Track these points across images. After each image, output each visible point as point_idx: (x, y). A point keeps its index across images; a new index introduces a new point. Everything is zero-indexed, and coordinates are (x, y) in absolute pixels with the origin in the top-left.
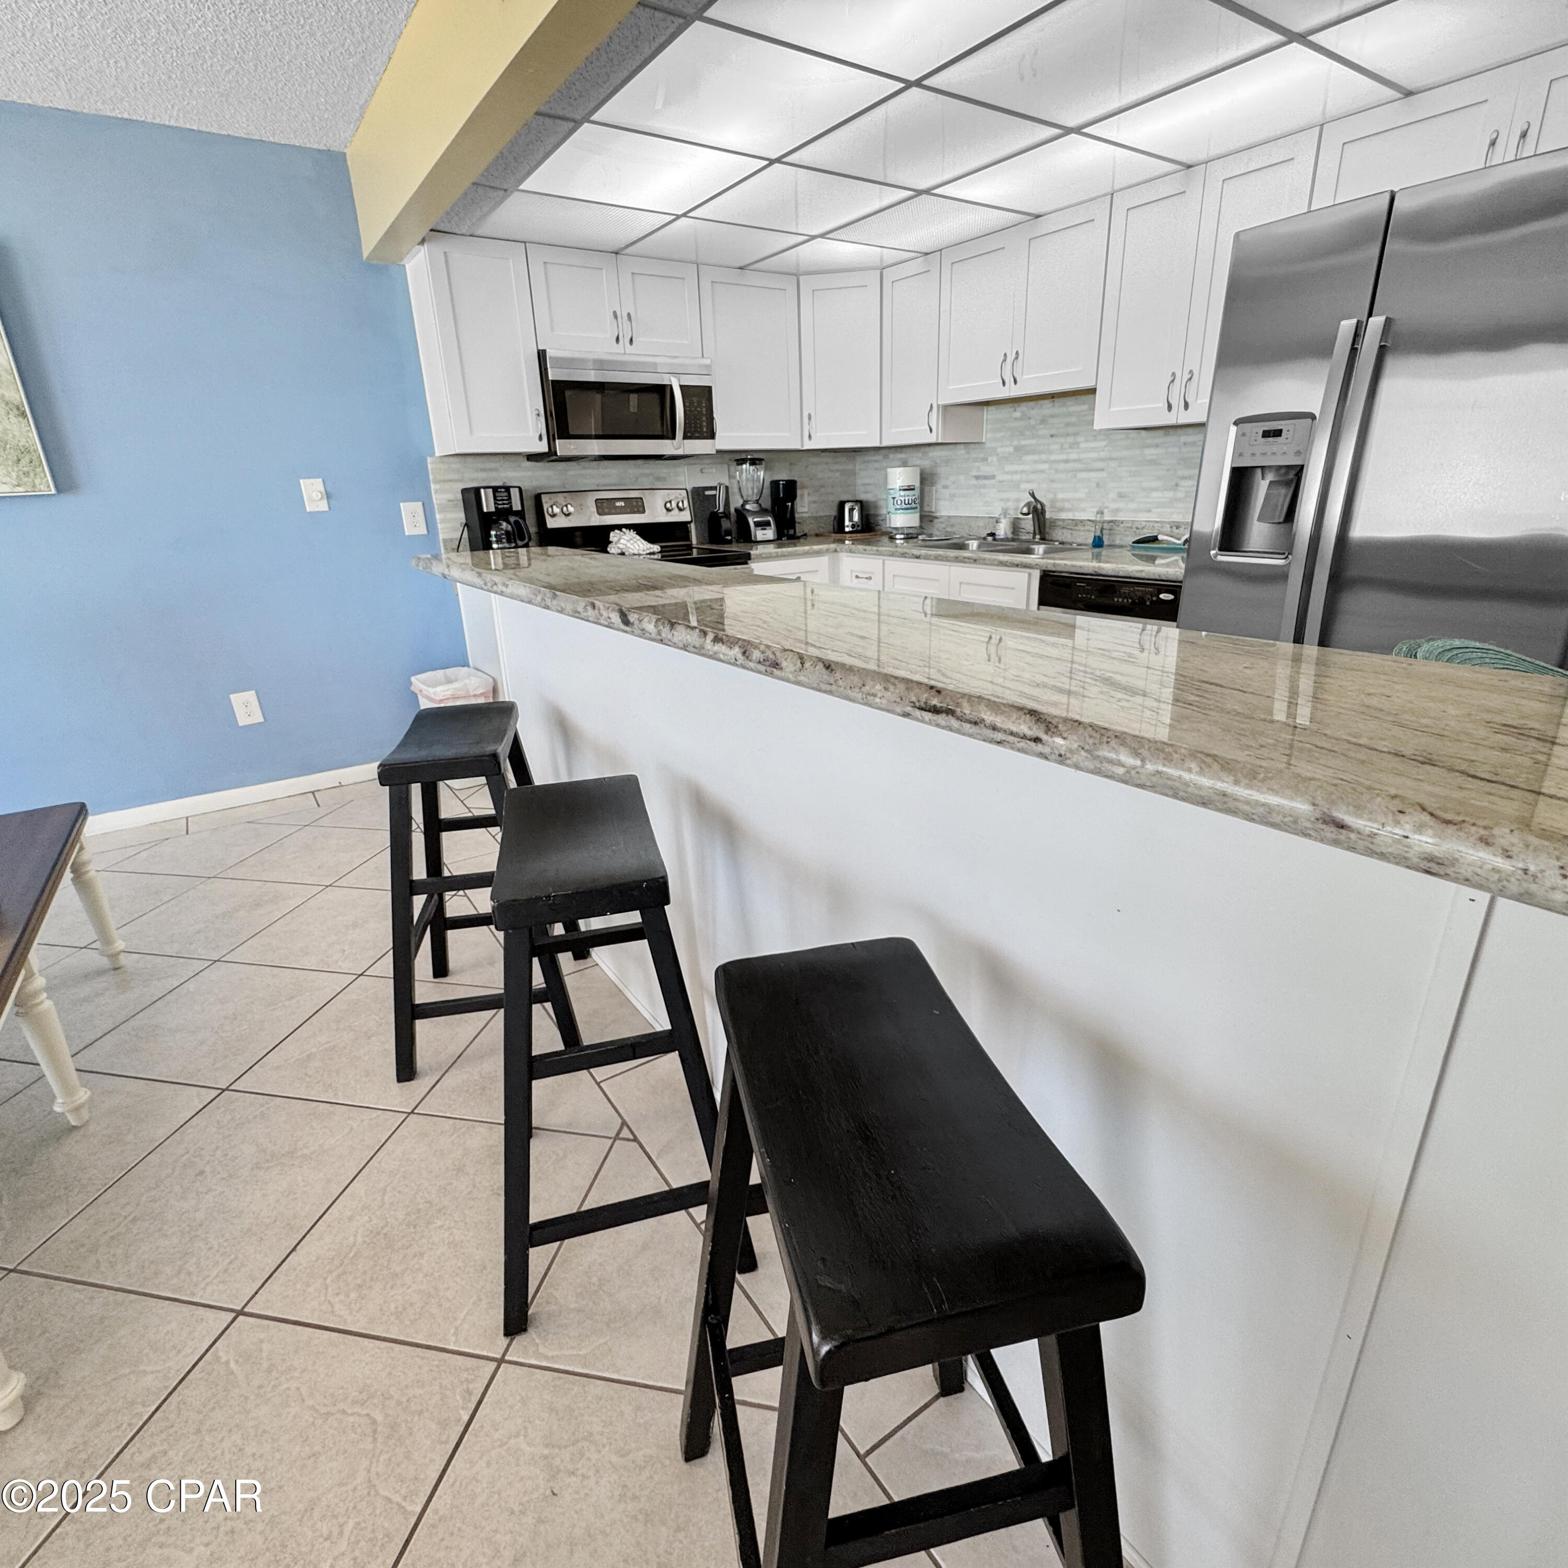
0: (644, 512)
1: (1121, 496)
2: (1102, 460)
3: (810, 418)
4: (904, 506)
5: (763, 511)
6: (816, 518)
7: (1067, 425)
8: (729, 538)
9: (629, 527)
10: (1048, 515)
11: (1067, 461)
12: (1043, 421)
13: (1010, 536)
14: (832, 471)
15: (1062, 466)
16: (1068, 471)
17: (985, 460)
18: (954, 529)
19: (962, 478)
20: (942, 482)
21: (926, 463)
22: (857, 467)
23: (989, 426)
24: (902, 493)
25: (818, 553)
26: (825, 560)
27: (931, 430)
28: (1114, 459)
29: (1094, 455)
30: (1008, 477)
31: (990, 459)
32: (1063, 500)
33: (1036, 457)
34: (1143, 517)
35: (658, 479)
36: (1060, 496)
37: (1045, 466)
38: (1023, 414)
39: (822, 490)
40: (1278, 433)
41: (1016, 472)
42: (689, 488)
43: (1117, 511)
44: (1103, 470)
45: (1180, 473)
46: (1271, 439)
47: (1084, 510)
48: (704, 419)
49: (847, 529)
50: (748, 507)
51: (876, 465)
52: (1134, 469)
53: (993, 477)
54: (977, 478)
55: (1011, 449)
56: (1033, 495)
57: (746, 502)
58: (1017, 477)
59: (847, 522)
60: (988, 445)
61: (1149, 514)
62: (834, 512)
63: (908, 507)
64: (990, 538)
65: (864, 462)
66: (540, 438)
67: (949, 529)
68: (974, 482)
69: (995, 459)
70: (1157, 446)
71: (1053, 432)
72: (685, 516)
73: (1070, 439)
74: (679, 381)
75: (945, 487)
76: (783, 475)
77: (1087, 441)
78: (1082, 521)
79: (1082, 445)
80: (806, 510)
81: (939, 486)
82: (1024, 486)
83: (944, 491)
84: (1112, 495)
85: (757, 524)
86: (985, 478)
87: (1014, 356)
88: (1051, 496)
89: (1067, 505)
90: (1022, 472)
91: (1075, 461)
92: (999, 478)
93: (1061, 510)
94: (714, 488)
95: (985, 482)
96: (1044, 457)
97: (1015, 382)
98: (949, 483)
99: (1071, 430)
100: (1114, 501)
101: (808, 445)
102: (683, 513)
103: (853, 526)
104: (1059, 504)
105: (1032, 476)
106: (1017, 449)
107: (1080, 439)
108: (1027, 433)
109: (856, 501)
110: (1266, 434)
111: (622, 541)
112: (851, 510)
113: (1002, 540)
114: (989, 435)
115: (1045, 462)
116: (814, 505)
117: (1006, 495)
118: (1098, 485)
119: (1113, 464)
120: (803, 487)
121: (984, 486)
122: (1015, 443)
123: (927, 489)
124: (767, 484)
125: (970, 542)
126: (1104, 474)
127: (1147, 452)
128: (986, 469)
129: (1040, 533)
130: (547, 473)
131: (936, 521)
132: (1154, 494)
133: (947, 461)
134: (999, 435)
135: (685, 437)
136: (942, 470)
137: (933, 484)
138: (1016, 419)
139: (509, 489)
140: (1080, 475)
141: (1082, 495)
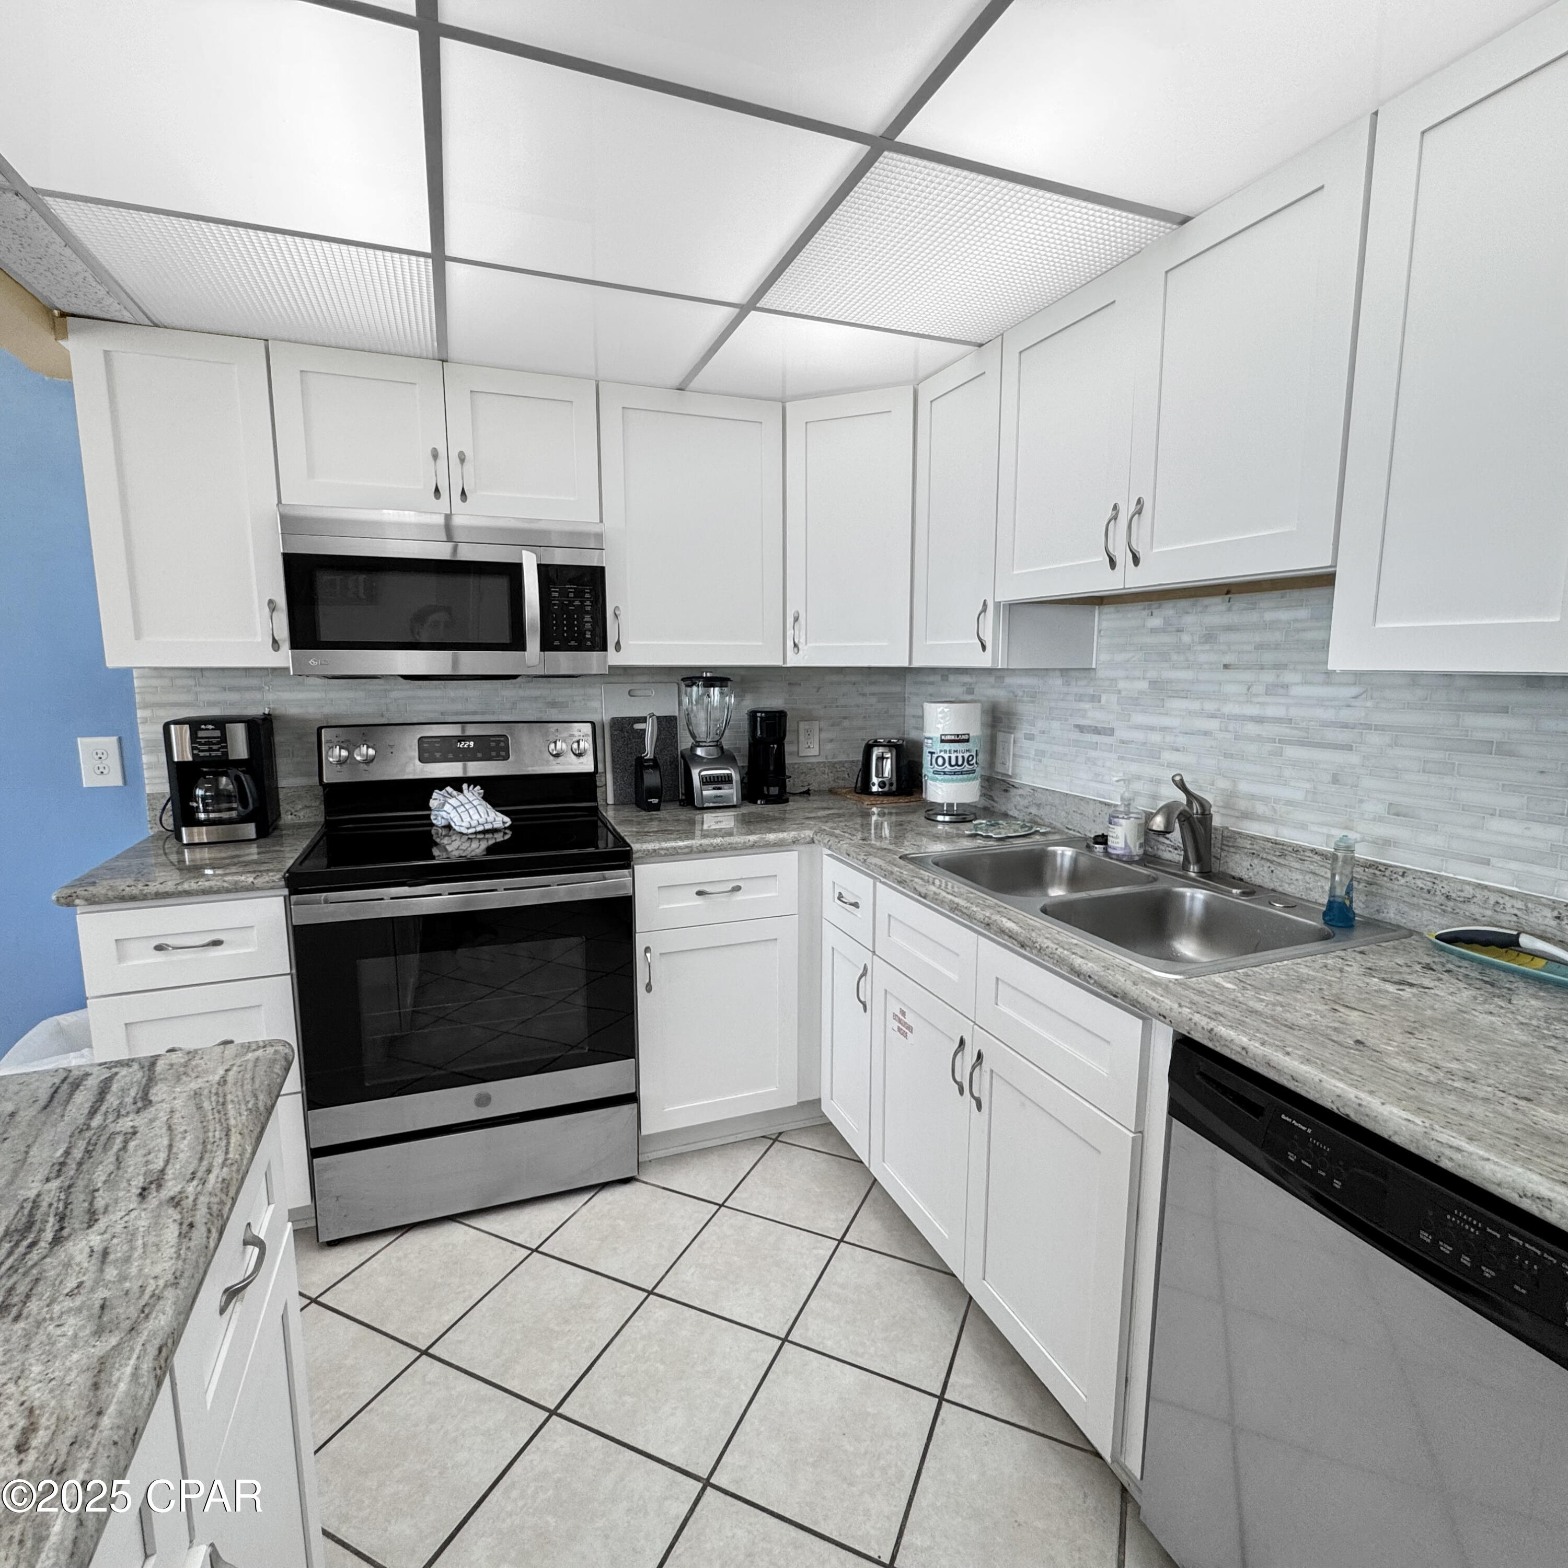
0: (506, 758)
1: (1397, 812)
2: (1345, 726)
3: (796, 619)
4: (948, 768)
5: (724, 757)
6: (833, 765)
7: (1260, 647)
8: (656, 801)
9: (473, 781)
10: (1217, 821)
11: (1259, 720)
12: (1209, 637)
13: (1137, 851)
14: (864, 695)
15: (1251, 728)
16: (1259, 739)
17: (1095, 699)
18: (1041, 812)
19: (1056, 725)
20: (1024, 729)
21: (999, 694)
22: (908, 690)
23: (1104, 641)
24: (947, 746)
25: (779, 846)
27: (984, 647)
28: (1378, 728)
29: (1321, 713)
30: (1138, 736)
31: (1104, 698)
32: (1253, 797)
33: (1195, 705)
34: (1463, 872)
35: (553, 704)
36: (1244, 787)
37: (1212, 725)
38: (1167, 622)
39: (846, 723)
41: (1152, 728)
42: (606, 717)
43: (1386, 843)
44: (1348, 748)
47: (1303, 826)
48: (587, 618)
49: (875, 789)
50: (699, 752)
51: (931, 689)
53: (1111, 732)
54: (1081, 728)
55: (1144, 685)
56: (1182, 786)
57: (698, 744)
58: (1155, 738)
59: (875, 780)
60: (1101, 674)
61: (1482, 871)
62: (859, 757)
63: (959, 771)
64: (1099, 848)
65: (916, 683)
66: (275, 644)
67: (1034, 810)
68: (1075, 735)
69: (1114, 698)
71: (1228, 659)
72: (586, 765)
73: (1269, 677)
74: (538, 558)
75: (1030, 737)
76: (773, 701)
77: (1306, 683)
78: (1297, 850)
79: (1297, 691)
80: (815, 751)
81: (1020, 735)
82: (1167, 756)
83: (1026, 744)
84: (1373, 808)
85: (707, 781)
86: (1097, 731)
87: (1133, 508)
88: (1222, 784)
89: (1261, 809)
90: (1164, 729)
91: (1279, 721)
92: (1121, 734)
93: (1247, 815)
94: (643, 720)
95: (1095, 738)
96: (1210, 706)
97: (1136, 560)
98: (1035, 731)
99: (1268, 657)
100: (1378, 819)
101: (793, 661)
102: (582, 759)
103: (882, 784)
104: (1243, 804)
105: (1181, 740)
106: (1154, 684)
107: (1290, 677)
108: (1175, 657)
109: (890, 745)
111: (447, 807)
112: (881, 758)
113: (1119, 858)
114: (1104, 657)
115: (1213, 716)
116: (829, 746)
117: (1134, 768)
118: (1335, 780)
119: (1374, 739)
120: (810, 718)
121: (1094, 747)
122: (1152, 674)
123: (1000, 736)
124: (743, 715)
125: (1059, 850)
126: (1354, 758)
128: (1094, 715)
129: (1199, 860)
131: (1013, 792)
132: (1498, 825)
133: (1033, 696)
134: (1120, 657)
135: (546, 646)
136: (1025, 709)
137: (1011, 729)
138: (1154, 631)
139: (220, 723)
140: (1292, 752)
141: (1299, 796)
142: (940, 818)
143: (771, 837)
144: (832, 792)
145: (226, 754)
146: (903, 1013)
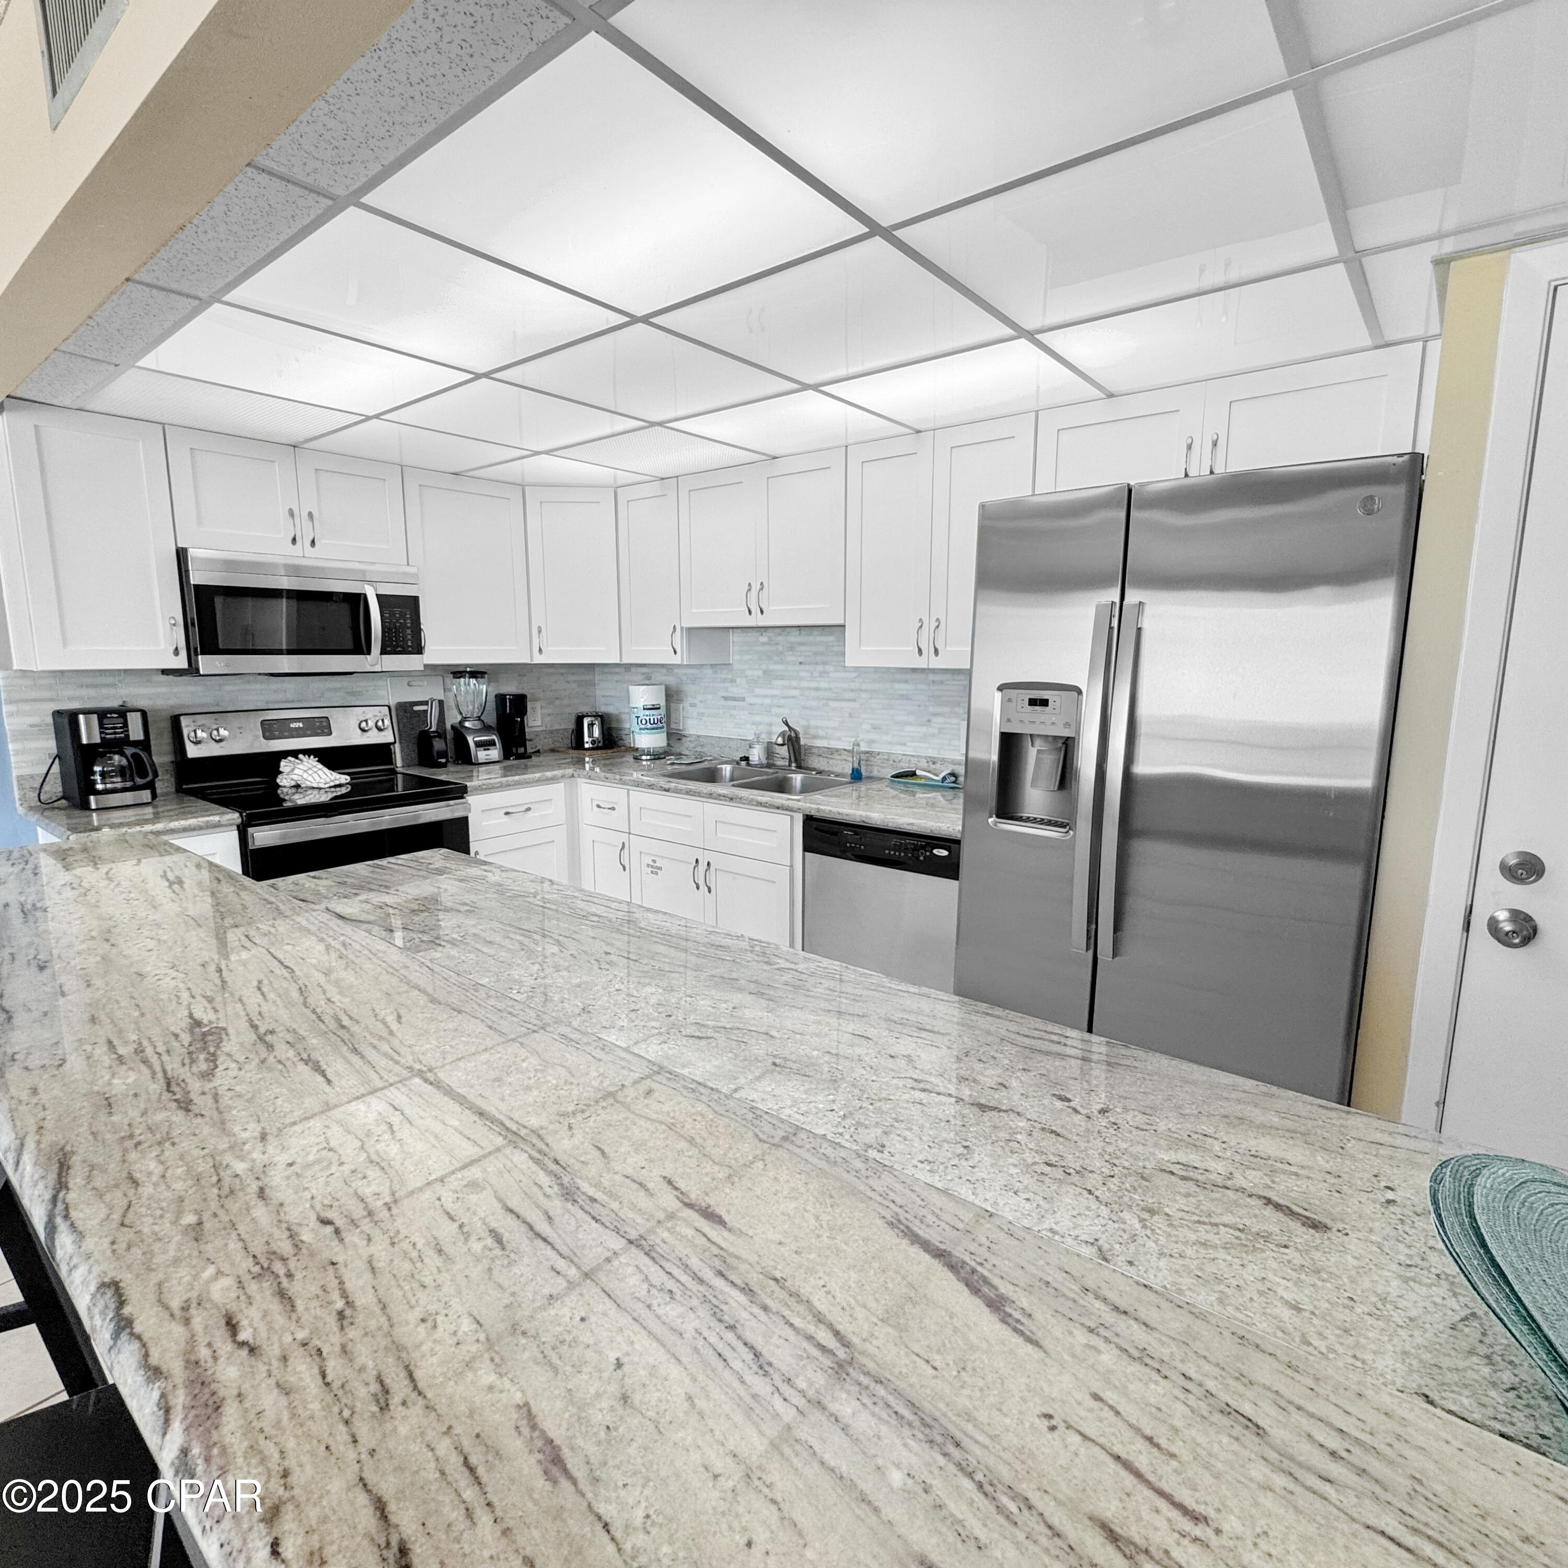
0: (330, 733)
1: (875, 728)
2: (852, 691)
3: (540, 632)
4: (649, 726)
5: (486, 728)
6: (552, 732)
7: (815, 654)
8: (443, 760)
9: (308, 752)
10: (802, 742)
11: (817, 689)
12: (791, 648)
13: (765, 761)
14: (568, 682)
15: (813, 694)
16: (818, 699)
17: (733, 681)
18: (705, 749)
19: (710, 697)
20: (688, 701)
21: (671, 680)
22: (597, 678)
23: (736, 648)
24: (647, 712)
25: (553, 780)
26: (560, 787)
27: (675, 652)
28: (865, 691)
29: (842, 685)
30: (759, 701)
31: (738, 680)
32: (817, 727)
33: (786, 683)
34: (898, 750)
35: (352, 694)
36: (813, 723)
37: (796, 693)
38: (769, 638)
39: (558, 702)
40: (1044, 703)
41: (766, 696)
42: (392, 703)
43: (871, 742)
44: (854, 700)
45: (931, 709)
46: (1037, 708)
47: (840, 739)
48: (409, 631)
49: (587, 746)
50: (467, 724)
51: (617, 677)
52: (886, 702)
53: (743, 699)
54: (726, 698)
55: (760, 673)
56: (786, 724)
57: (465, 719)
58: (768, 701)
59: (586, 739)
60: (736, 666)
61: (904, 748)
62: (572, 725)
63: (655, 726)
64: (743, 763)
65: (603, 673)
66: (176, 652)
67: (699, 749)
68: (723, 703)
69: (743, 681)
70: (906, 682)
71: (802, 659)
72: (387, 737)
73: (820, 668)
74: (376, 590)
75: (693, 705)
76: (510, 688)
77: (836, 671)
78: (837, 750)
79: (831, 675)
80: (539, 723)
81: (686, 704)
82: (775, 710)
83: (691, 709)
84: (865, 727)
85: (479, 745)
86: (734, 699)
87: (759, 587)
88: (804, 723)
89: (821, 733)
90: (773, 696)
91: (826, 689)
92: (750, 700)
93: (815, 737)
94: (426, 703)
95: (735, 703)
96: (794, 683)
97: (762, 612)
98: (696, 701)
99: (819, 658)
100: (868, 732)
101: (539, 659)
102: (383, 733)
103: (593, 742)
104: (813, 732)
105: (782, 701)
106: (766, 672)
107: (829, 668)
108: (776, 658)
109: (596, 716)
110: (1033, 702)
111: (296, 771)
112: (591, 725)
113: (756, 766)
114: (737, 657)
115: (796, 688)
116: (547, 719)
117: (758, 718)
118: (850, 715)
119: (864, 696)
120: (535, 700)
121: (734, 708)
122: (764, 667)
123: (673, 705)
124: (491, 698)
125: (724, 766)
126: (857, 705)
127: (897, 686)
128: (734, 691)
129: (796, 761)
130: (191, 689)
131: (684, 739)
132: (908, 728)
133: (694, 681)
134: (747, 657)
135: (383, 652)
136: (689, 689)
137: (680, 701)
138: (763, 644)
139: (122, 712)
140: (832, 704)
141: (836, 724)
142: (644, 757)
143: (549, 774)
144: (553, 750)
145: (128, 736)
146: (654, 861)
